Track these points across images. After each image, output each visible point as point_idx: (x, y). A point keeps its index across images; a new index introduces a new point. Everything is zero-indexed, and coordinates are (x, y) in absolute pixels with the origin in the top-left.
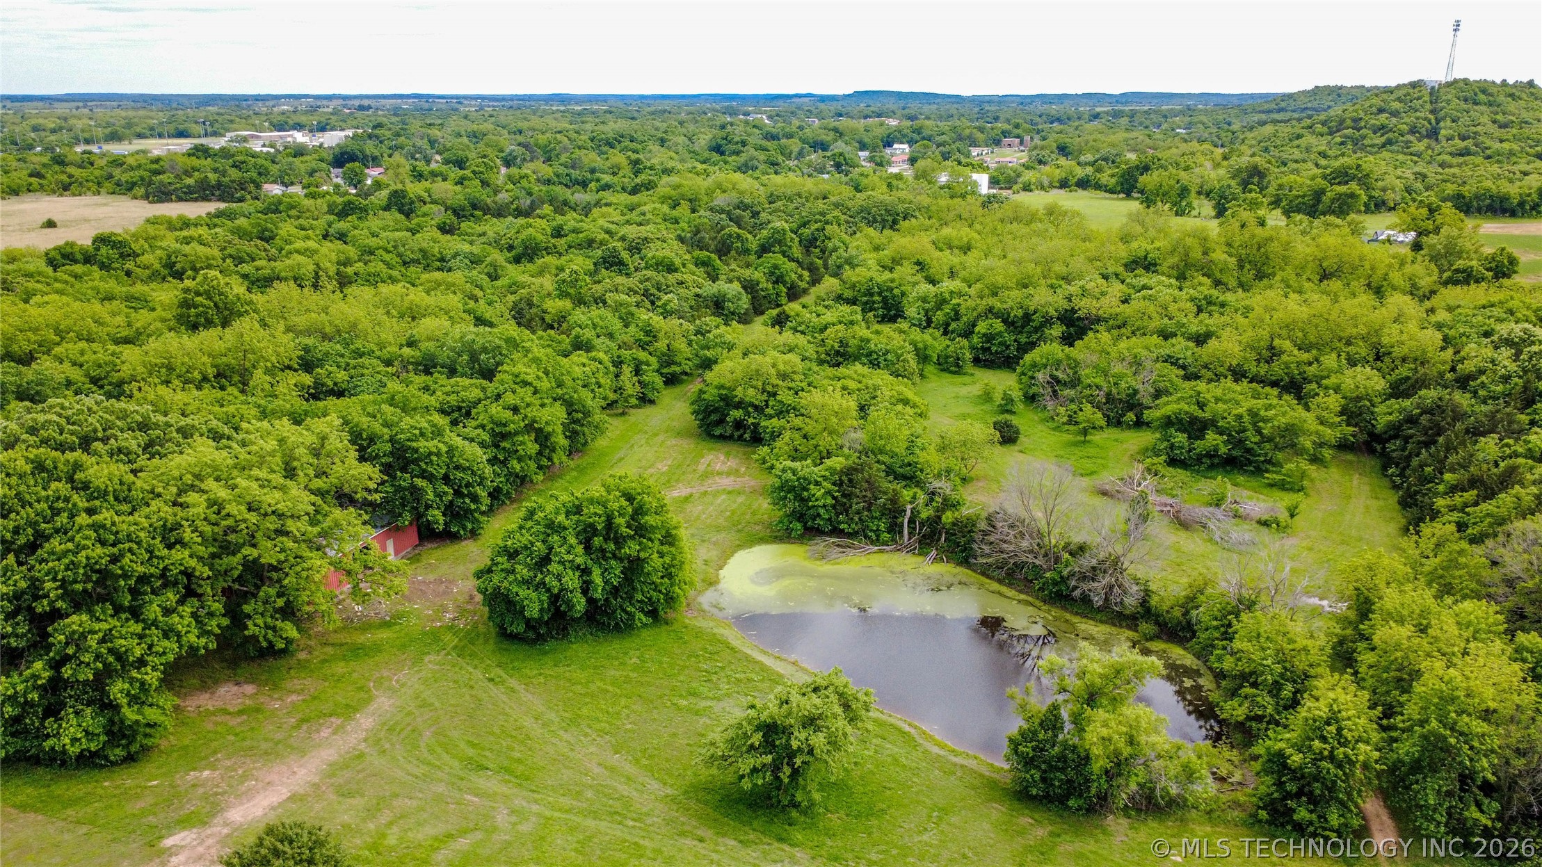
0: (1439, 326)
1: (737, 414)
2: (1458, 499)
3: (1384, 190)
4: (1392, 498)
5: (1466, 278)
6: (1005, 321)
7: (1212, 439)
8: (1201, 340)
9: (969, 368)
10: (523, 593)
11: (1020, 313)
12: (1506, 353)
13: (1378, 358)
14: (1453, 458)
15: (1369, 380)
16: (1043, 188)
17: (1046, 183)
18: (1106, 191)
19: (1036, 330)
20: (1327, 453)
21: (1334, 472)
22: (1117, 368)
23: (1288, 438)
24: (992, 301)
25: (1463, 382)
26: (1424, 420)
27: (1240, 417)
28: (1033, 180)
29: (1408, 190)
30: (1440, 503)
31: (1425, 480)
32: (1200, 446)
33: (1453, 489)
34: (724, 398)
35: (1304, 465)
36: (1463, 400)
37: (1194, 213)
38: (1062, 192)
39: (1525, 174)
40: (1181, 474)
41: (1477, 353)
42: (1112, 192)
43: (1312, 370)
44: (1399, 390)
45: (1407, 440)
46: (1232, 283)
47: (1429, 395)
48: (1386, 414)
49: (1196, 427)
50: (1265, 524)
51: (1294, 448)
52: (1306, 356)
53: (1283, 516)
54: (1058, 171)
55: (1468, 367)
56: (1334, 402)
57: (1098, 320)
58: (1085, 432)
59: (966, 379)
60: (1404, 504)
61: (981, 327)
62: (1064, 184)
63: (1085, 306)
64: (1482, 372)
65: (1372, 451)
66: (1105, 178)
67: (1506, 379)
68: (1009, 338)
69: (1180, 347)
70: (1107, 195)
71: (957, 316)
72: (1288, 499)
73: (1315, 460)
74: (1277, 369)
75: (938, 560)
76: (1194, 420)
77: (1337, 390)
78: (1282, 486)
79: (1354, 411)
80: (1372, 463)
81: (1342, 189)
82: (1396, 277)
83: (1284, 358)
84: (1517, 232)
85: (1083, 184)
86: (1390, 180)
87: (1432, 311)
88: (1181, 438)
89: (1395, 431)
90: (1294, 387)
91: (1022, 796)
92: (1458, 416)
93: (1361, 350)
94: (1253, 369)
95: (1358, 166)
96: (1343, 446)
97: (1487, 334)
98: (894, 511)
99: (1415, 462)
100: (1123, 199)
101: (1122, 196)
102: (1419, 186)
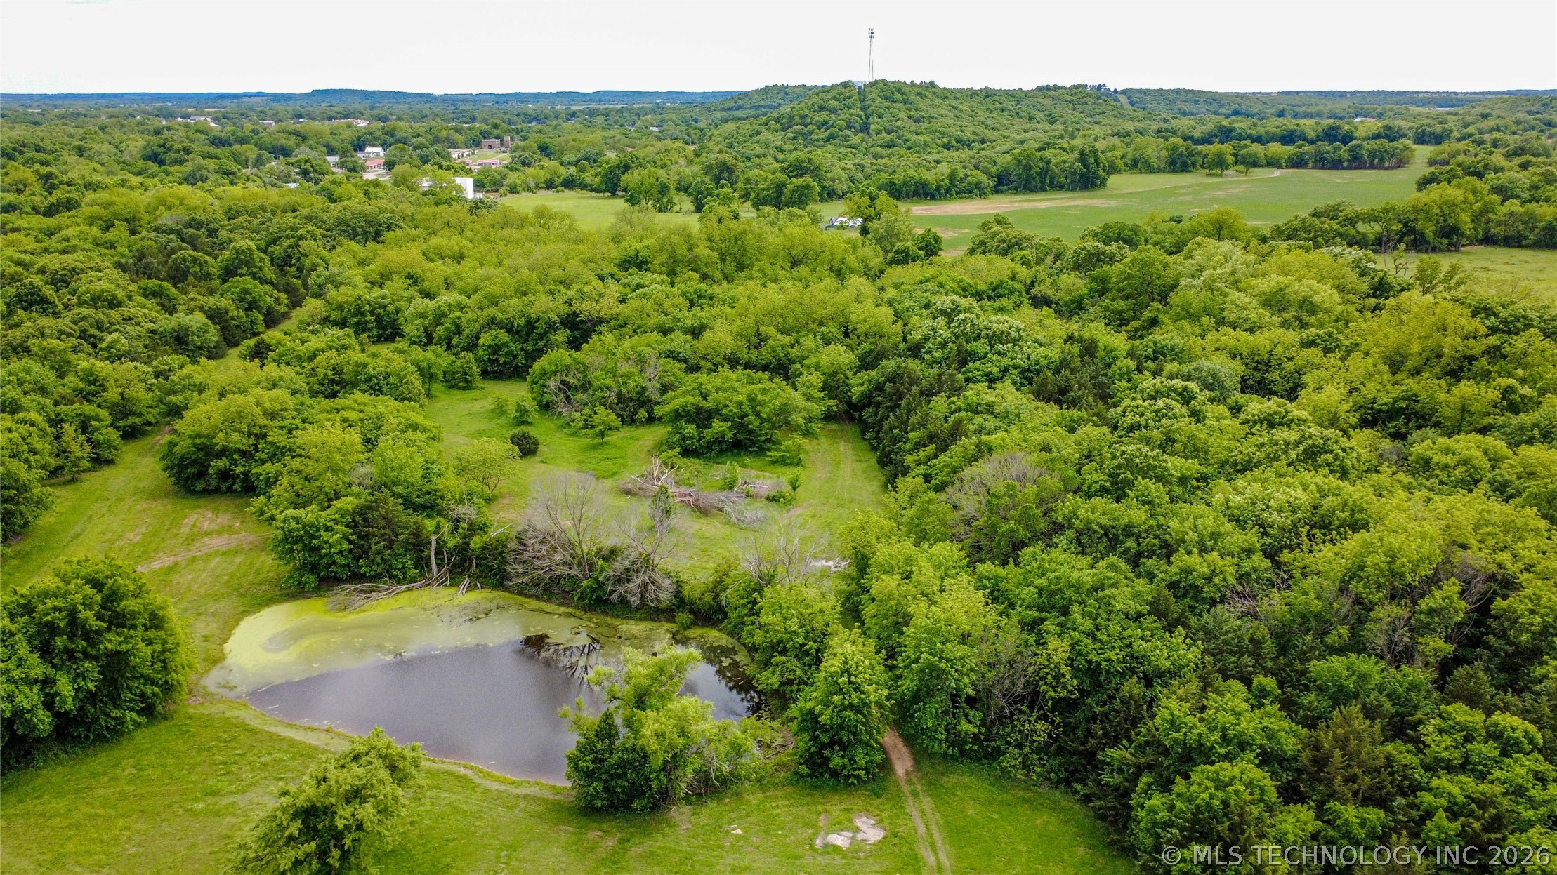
0: (890, 303)
1: (221, 464)
2: (922, 454)
3: (833, 180)
4: (872, 459)
5: (903, 258)
6: (509, 331)
7: (718, 426)
8: (696, 332)
9: (479, 382)
11: (523, 322)
12: (942, 322)
13: (847, 335)
14: (914, 419)
15: (840, 356)
16: (529, 190)
17: (532, 185)
18: (592, 190)
19: (541, 337)
20: (816, 427)
21: (824, 442)
22: (624, 368)
23: (782, 419)
24: (492, 312)
25: (915, 351)
26: (888, 387)
27: (741, 403)
28: (519, 182)
29: (852, 180)
30: (909, 459)
31: (895, 440)
32: (708, 434)
33: (918, 446)
34: (200, 448)
35: (798, 439)
36: (914, 365)
37: (676, 208)
38: (549, 192)
39: (938, 162)
40: (694, 464)
41: (922, 325)
42: (597, 191)
43: (794, 352)
44: (867, 362)
45: (878, 405)
46: (718, 275)
47: (889, 364)
48: (859, 385)
49: (702, 417)
50: (772, 499)
51: (789, 426)
52: (788, 340)
53: (787, 489)
54: (542, 172)
55: (916, 336)
56: (816, 379)
57: (601, 321)
58: (602, 434)
59: (477, 393)
60: (884, 461)
61: (485, 339)
62: (550, 185)
63: (586, 308)
64: (926, 339)
65: (852, 419)
66: (588, 177)
67: (944, 345)
68: (515, 347)
69: (678, 341)
70: (594, 194)
71: (458, 330)
72: (787, 474)
73: (807, 433)
74: (765, 354)
75: (472, 587)
76: (699, 411)
77: (817, 367)
78: (782, 462)
79: (833, 386)
80: (853, 429)
81: (799, 181)
82: (852, 261)
83: (771, 342)
84: (938, 213)
85: (569, 184)
86: (837, 171)
87: (882, 289)
88: (690, 429)
89: (867, 400)
90: (782, 369)
91: (589, 810)
92: (914, 381)
93: (832, 329)
94: (745, 355)
95: (810, 160)
96: (829, 417)
97: (927, 306)
98: (418, 544)
99: (886, 425)
100: (609, 197)
101: (607, 194)
102: (860, 175)
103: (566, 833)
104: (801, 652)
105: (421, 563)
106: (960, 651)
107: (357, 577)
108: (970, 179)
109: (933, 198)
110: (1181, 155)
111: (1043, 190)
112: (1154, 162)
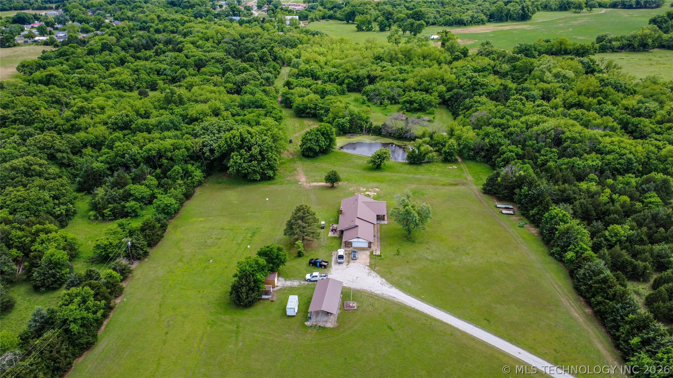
0: (455, 73)
1: (308, 110)
2: (463, 111)
3: (428, 18)
4: (450, 114)
5: (457, 59)
6: (352, 79)
7: (415, 105)
8: (404, 80)
9: (347, 93)
10: (315, 147)
11: (356, 77)
12: (469, 80)
13: (443, 82)
14: (461, 104)
15: (442, 88)
16: (317, 20)
17: (318, 18)
18: (339, 20)
19: (361, 81)
20: (437, 106)
21: (439, 110)
22: (388, 90)
23: (430, 104)
24: (348, 74)
25: (461, 87)
26: (455, 96)
27: (420, 100)
28: (314, 17)
29: (435, 18)
30: (460, 113)
31: (457, 109)
32: (412, 107)
33: (462, 110)
34: (304, 107)
35: (434, 109)
36: (461, 91)
37: (373, 30)
38: (324, 21)
39: (468, 9)
40: (410, 114)
41: (463, 80)
42: (341, 20)
43: (430, 86)
44: (449, 90)
45: (452, 101)
46: (404, 62)
47: (455, 90)
48: (447, 96)
49: (411, 102)
50: (429, 121)
51: (431, 106)
52: (428, 83)
53: (432, 119)
54: (321, 13)
55: (462, 83)
56: (436, 94)
57: (377, 77)
58: (386, 106)
59: (346, 96)
60: (453, 114)
61: (346, 81)
62: (323, 18)
63: (373, 73)
64: (464, 85)
65: (444, 104)
66: (338, 15)
67: (469, 86)
68: (355, 83)
69: (399, 83)
70: (340, 22)
71: (338, 78)
72: (433, 116)
73: (435, 107)
74: (422, 86)
75: (372, 135)
77: (437, 91)
78: (430, 113)
79: (441, 96)
80: (444, 107)
81: (419, 22)
82: (442, 58)
83: (424, 84)
84: (467, 32)
85: (331, 17)
86: (430, 15)
87: (452, 68)
88: (408, 105)
89: (449, 99)
90: (427, 91)
91: (411, 163)
92: (461, 95)
93: (439, 81)
94: (417, 88)
95: (421, 11)
96: (440, 104)
97: (465, 74)
98: (361, 127)
99: (454, 105)
100: (346, 24)
101: (345, 22)
102: (438, 16)
103: (408, 167)
104: (442, 144)
105: (362, 130)
106: (471, 141)
107: (350, 133)
108: (479, 17)
109: (465, 25)
110: (564, 4)
111: (507, 21)
112: (553, 7)
